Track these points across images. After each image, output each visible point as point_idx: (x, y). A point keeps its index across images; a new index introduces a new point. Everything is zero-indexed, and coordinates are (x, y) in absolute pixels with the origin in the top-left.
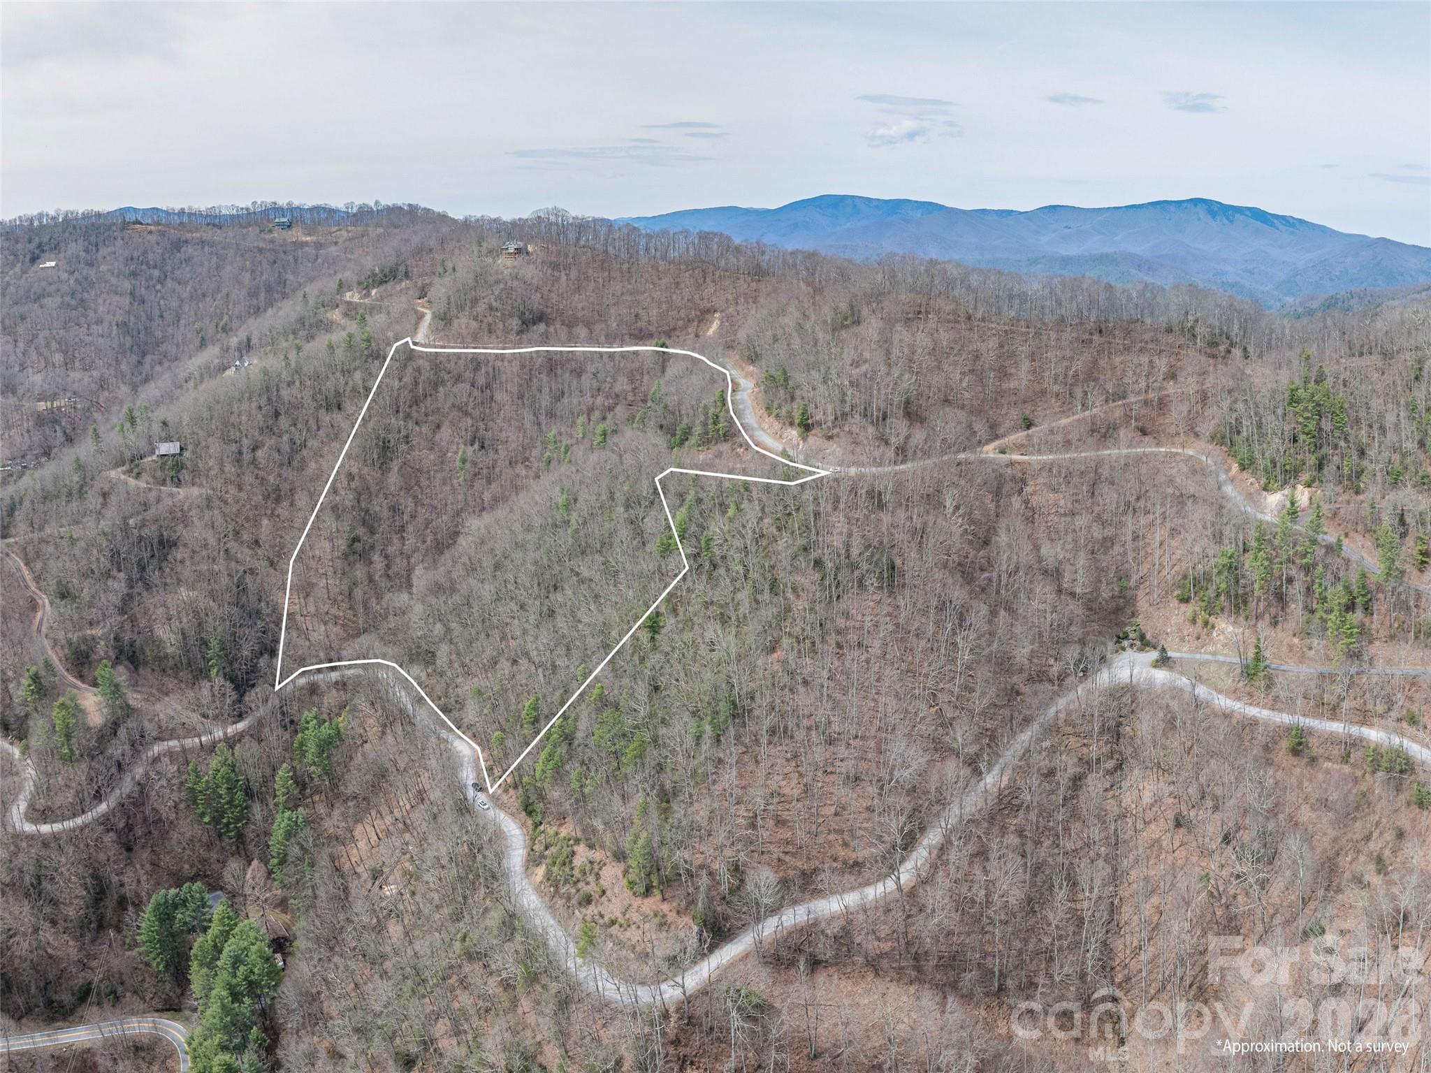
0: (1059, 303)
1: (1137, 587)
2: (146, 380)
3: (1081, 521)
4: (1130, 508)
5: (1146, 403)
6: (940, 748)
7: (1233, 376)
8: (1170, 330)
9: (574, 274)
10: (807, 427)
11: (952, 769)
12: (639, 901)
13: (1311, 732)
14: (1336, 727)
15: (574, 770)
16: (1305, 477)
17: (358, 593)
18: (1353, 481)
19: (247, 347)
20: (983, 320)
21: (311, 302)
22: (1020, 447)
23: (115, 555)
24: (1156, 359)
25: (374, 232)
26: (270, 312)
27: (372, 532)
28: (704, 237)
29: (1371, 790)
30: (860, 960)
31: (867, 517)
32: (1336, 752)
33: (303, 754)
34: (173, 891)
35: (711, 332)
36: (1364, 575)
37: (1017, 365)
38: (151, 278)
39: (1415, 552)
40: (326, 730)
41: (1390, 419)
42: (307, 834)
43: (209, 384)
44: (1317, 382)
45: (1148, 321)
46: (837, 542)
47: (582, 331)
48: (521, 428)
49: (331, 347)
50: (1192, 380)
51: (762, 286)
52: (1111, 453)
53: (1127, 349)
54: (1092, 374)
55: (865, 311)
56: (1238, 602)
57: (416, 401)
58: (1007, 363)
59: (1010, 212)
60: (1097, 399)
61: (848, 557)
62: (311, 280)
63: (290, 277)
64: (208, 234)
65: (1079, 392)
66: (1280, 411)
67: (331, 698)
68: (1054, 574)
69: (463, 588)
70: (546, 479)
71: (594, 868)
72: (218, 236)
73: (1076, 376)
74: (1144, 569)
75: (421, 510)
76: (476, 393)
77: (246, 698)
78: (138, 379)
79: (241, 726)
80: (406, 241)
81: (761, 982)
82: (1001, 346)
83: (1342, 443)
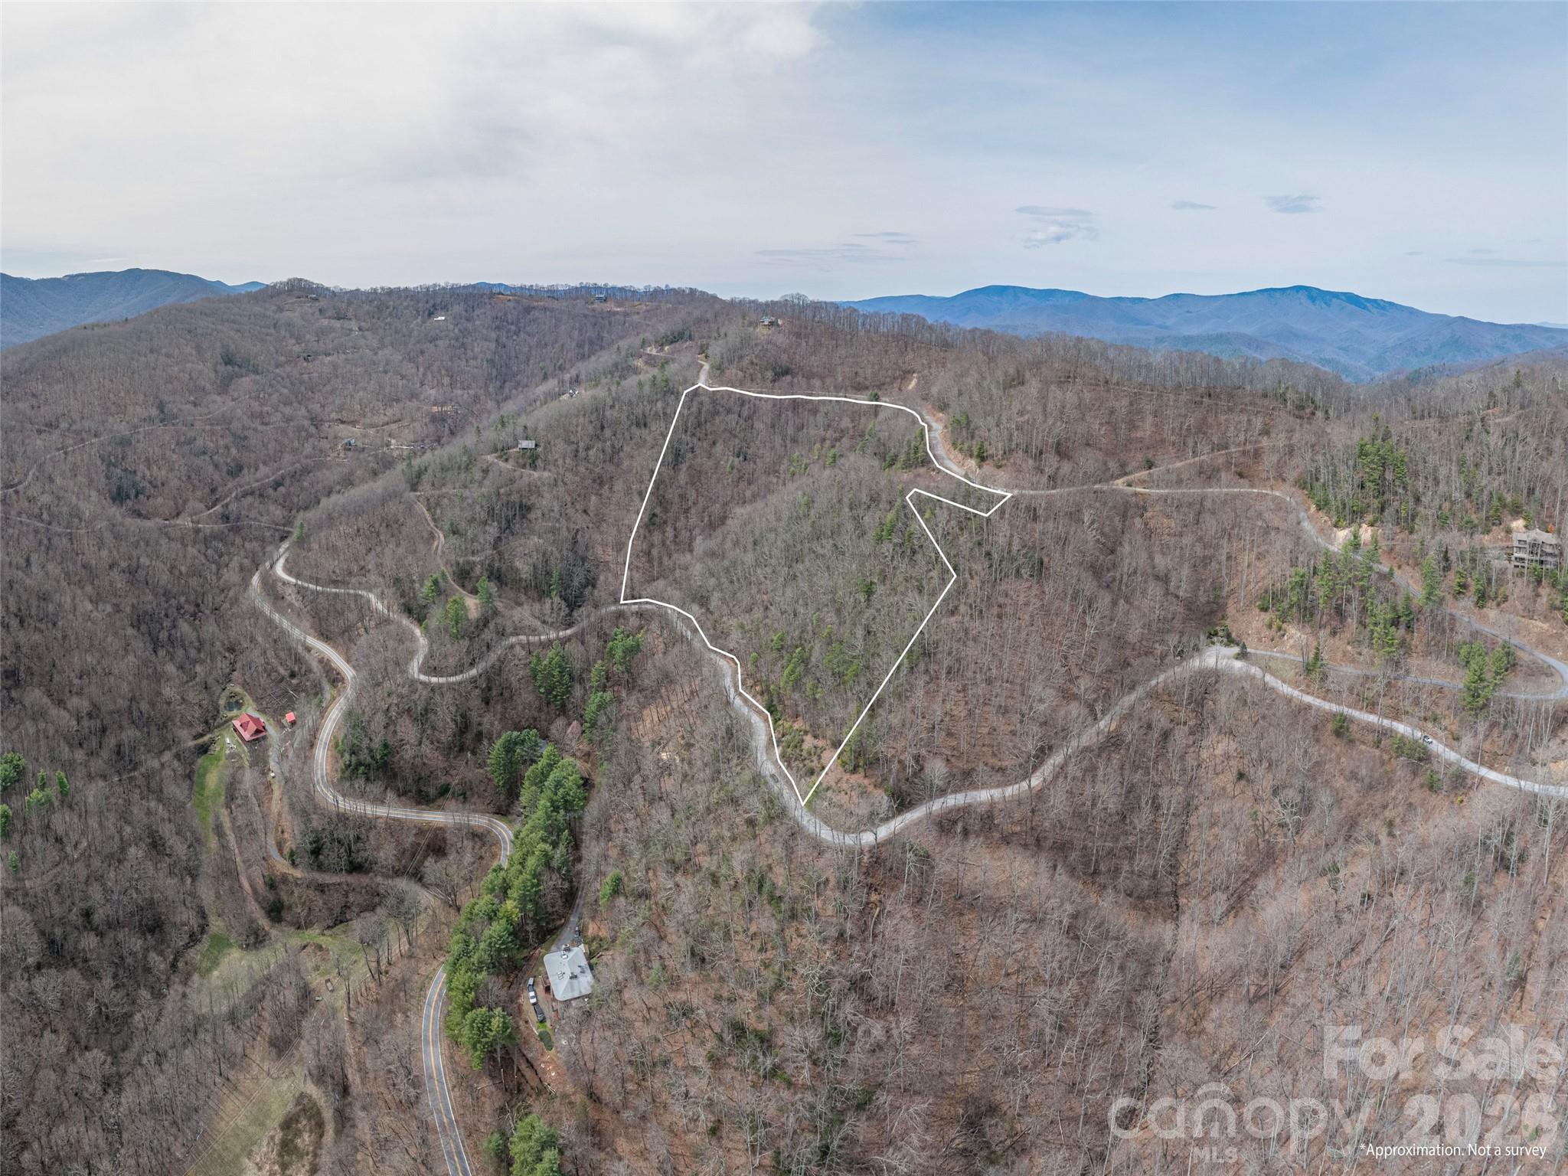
0: (1177, 372)
1: (1228, 597)
2: (506, 399)
3: (1187, 540)
4: (1226, 533)
5: (1244, 453)
6: (1067, 696)
7: (1316, 433)
8: (1265, 396)
9: (811, 341)
10: (982, 458)
11: (1075, 709)
12: (848, 776)
13: (1352, 720)
14: (1372, 718)
15: (809, 682)
16: (1370, 517)
17: (655, 552)
18: (1408, 523)
19: (576, 381)
20: (1118, 384)
21: (623, 353)
22: (1143, 482)
23: (491, 512)
24: (1253, 418)
25: (665, 306)
26: (593, 358)
27: (666, 511)
28: (905, 318)
29: (1393, 771)
30: (997, 835)
31: (1025, 526)
32: (1370, 738)
33: (613, 656)
34: (516, 733)
35: (910, 387)
36: (1408, 599)
37: (1143, 419)
38: (509, 331)
39: (1455, 584)
40: (630, 642)
41: (1443, 472)
42: (612, 709)
43: (553, 405)
44: (1383, 440)
45: (1248, 388)
46: (1002, 540)
47: (817, 383)
48: (772, 448)
49: (640, 384)
50: (1282, 436)
51: (948, 355)
52: (1213, 491)
53: (1231, 410)
54: (1202, 427)
55: (1028, 375)
56: (1307, 613)
57: (699, 425)
58: (1135, 418)
59: (1141, 300)
60: (1204, 448)
61: (1009, 552)
62: (622, 338)
63: (605, 335)
64: (550, 304)
65: (1190, 442)
66: (1351, 463)
67: (634, 622)
68: (1164, 579)
69: (731, 555)
70: (791, 486)
71: (817, 752)
72: (555, 304)
73: (1189, 429)
74: (1234, 584)
75: (701, 500)
76: (741, 421)
77: (575, 614)
78: (500, 397)
79: (569, 632)
80: (689, 314)
81: (928, 841)
82: (1131, 404)
83: (1401, 491)
